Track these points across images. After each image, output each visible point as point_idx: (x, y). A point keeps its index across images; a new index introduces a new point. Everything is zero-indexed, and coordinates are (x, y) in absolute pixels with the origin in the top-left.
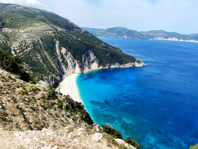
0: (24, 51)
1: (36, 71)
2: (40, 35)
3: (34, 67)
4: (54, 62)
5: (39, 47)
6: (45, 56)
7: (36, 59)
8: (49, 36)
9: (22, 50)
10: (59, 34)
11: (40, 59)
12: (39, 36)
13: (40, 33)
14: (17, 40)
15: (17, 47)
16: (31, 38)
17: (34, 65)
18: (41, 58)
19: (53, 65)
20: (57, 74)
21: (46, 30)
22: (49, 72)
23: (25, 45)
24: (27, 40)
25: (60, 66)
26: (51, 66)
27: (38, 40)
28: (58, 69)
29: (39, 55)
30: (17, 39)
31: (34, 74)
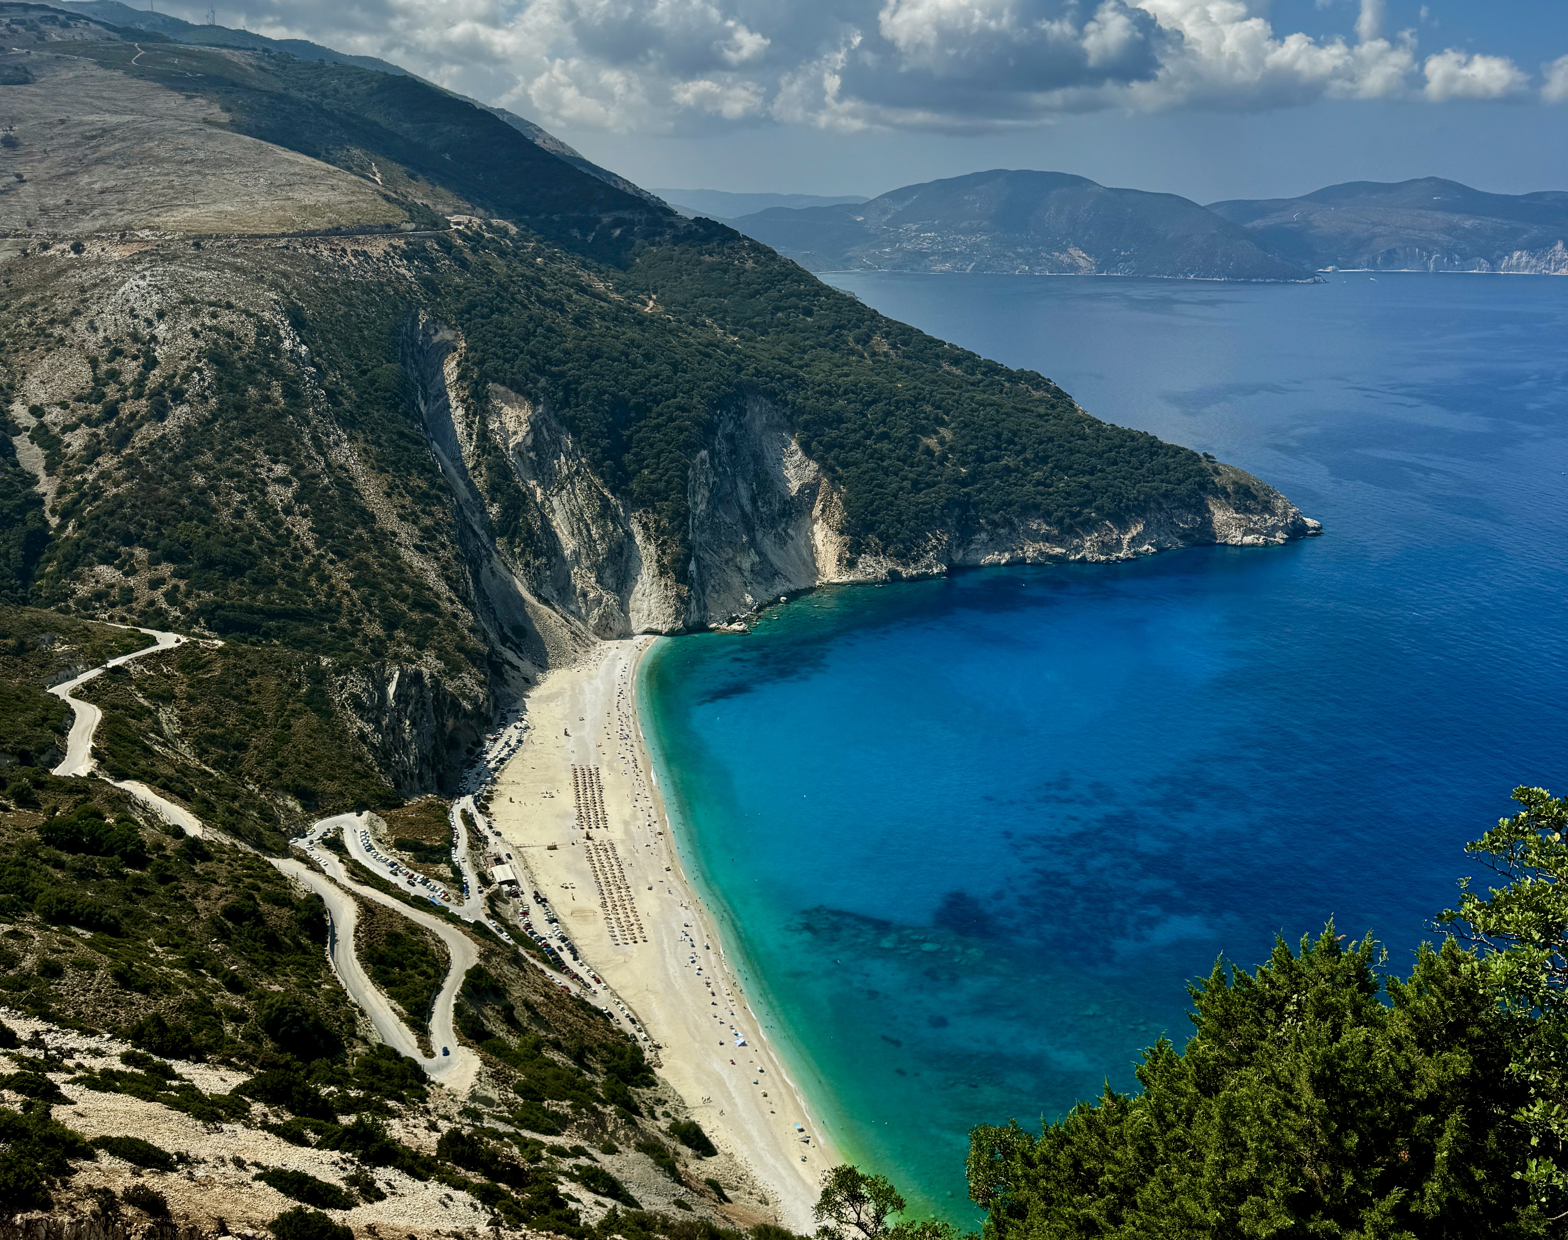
0: (137, 441)
1: (253, 629)
2: (285, 275)
3: (233, 586)
4: (428, 533)
5: (277, 392)
6: (339, 482)
7: (250, 515)
8: (367, 290)
9: (109, 433)
10: (464, 264)
11: (288, 511)
12: (274, 285)
13: (281, 257)
14: (66, 332)
15: (64, 405)
16: (195, 313)
17: (237, 571)
18: (299, 498)
19: (416, 561)
20: (461, 649)
21: (337, 231)
22: (375, 629)
23: (140, 382)
24: (161, 329)
25: (485, 572)
26: (399, 568)
27: (263, 329)
28: (465, 601)
29: (280, 470)
30: (66, 323)
31: (239, 655)
